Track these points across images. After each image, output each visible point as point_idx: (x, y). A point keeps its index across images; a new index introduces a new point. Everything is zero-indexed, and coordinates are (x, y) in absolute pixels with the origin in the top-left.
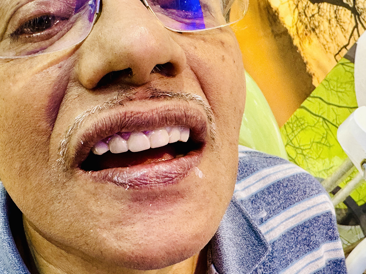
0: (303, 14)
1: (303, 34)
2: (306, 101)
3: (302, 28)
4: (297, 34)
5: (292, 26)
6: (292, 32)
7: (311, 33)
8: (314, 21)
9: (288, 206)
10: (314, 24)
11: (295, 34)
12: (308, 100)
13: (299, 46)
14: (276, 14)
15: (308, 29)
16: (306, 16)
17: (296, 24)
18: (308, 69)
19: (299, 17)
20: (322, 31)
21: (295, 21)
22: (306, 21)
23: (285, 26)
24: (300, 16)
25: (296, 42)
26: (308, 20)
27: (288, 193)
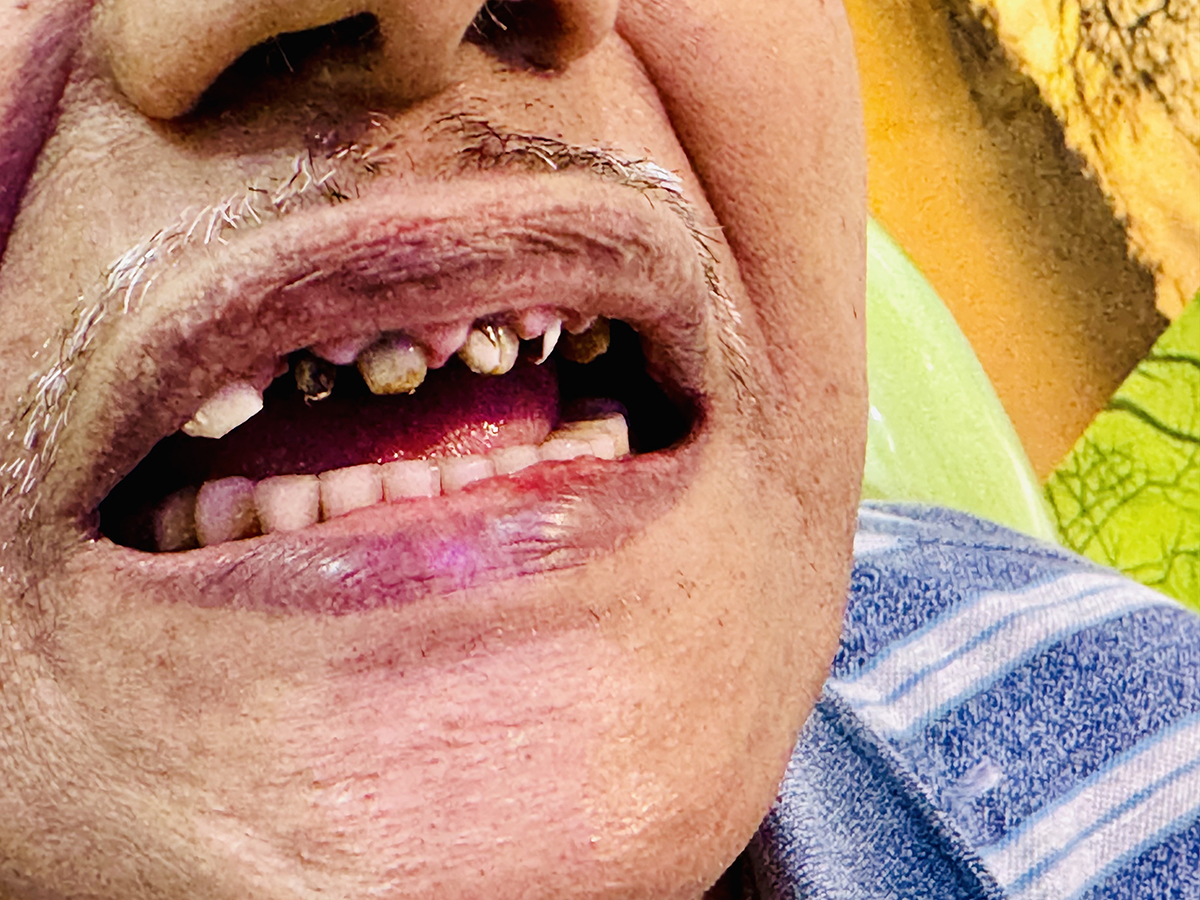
0: (1102, 15)
1: (1105, 102)
2: (1134, 378)
3: (1097, 74)
4: (1077, 100)
5: (1055, 69)
6: (1058, 94)
7: (1138, 95)
8: (1150, 45)
9: (1107, 756)
10: (1148, 55)
11: (1069, 103)
12: (1144, 374)
13: (1089, 150)
14: (988, 24)
15: (1124, 81)
16: (1114, 24)
17: (1073, 61)
18: (1132, 248)
19: (1084, 31)
20: (1183, 82)
21: (1066, 47)
22: (1113, 43)
23: (1025, 70)
24: (1088, 26)
25: (1077, 136)
26: (1122, 40)
27: (1103, 695)
